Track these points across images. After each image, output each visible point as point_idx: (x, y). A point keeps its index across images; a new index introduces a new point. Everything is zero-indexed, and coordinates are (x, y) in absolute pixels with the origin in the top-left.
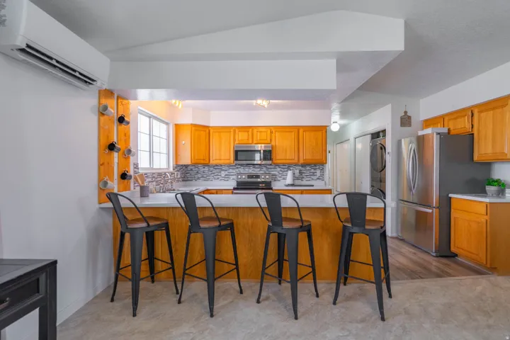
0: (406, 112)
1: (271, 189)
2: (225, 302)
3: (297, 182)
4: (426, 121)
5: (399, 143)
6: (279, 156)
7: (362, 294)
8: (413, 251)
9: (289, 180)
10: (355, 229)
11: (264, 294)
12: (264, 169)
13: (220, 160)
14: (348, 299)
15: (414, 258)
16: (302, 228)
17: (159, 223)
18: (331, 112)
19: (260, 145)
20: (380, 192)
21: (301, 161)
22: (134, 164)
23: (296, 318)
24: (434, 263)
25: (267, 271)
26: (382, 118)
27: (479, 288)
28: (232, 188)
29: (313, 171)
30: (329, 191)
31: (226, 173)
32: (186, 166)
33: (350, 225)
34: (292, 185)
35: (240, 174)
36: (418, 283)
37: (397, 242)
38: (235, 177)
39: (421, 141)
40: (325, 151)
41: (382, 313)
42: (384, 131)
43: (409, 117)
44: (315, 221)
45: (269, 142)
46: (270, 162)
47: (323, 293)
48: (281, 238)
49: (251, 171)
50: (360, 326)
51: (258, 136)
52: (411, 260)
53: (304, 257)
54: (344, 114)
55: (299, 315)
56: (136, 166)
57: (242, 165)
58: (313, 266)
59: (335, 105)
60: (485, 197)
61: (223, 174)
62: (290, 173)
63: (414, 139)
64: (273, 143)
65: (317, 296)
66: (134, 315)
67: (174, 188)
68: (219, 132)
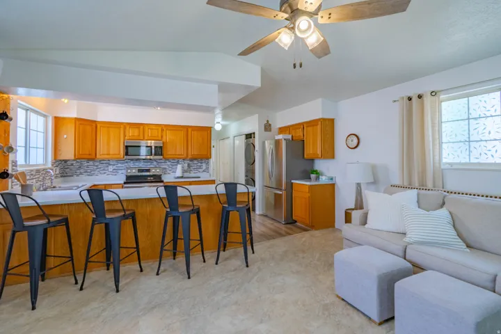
0: (268, 121)
1: (162, 182)
2: (128, 280)
3: (186, 175)
4: (280, 128)
5: (264, 143)
6: (169, 151)
7: (236, 254)
8: (272, 222)
9: (179, 172)
10: (230, 209)
11: (162, 268)
12: (155, 163)
13: (109, 154)
14: (226, 259)
15: (272, 227)
16: (193, 211)
17: (58, 219)
18: (215, 116)
19: (149, 141)
20: (251, 181)
21: (190, 157)
22: (13, 162)
23: (189, 278)
24: (284, 229)
25: (165, 248)
26: (252, 124)
27: (304, 239)
28: (122, 182)
29: (199, 164)
30: (213, 182)
31: (114, 167)
32: (66, 161)
33: (227, 206)
34: (182, 177)
35: (130, 168)
36: (272, 242)
37: (262, 218)
38: (123, 171)
39: (277, 143)
40: (209, 148)
41: (247, 263)
42: (254, 133)
43: (270, 125)
44: (202, 205)
45: (160, 139)
46: (161, 157)
47: (209, 259)
48: (176, 219)
49: (142, 165)
50: (233, 273)
51: (149, 133)
52: (270, 229)
53: (195, 234)
54: (225, 117)
55: (191, 275)
56: (15, 164)
57: (132, 160)
58: (201, 240)
59: (218, 111)
60: (310, 181)
61: (111, 168)
62: (179, 167)
63: (273, 142)
64: (164, 140)
65: (204, 261)
66: (34, 308)
67: (54, 185)
68: (108, 127)
